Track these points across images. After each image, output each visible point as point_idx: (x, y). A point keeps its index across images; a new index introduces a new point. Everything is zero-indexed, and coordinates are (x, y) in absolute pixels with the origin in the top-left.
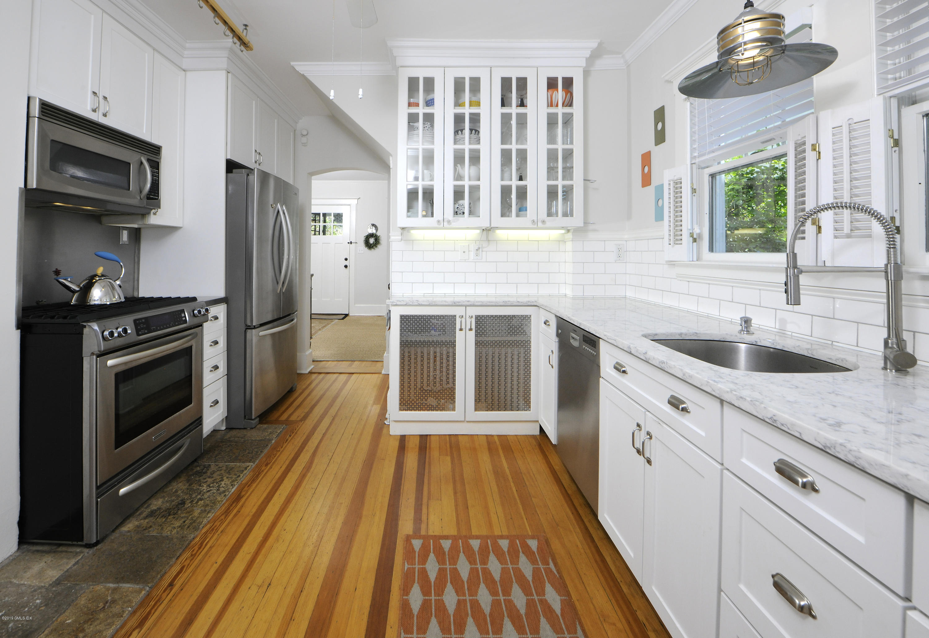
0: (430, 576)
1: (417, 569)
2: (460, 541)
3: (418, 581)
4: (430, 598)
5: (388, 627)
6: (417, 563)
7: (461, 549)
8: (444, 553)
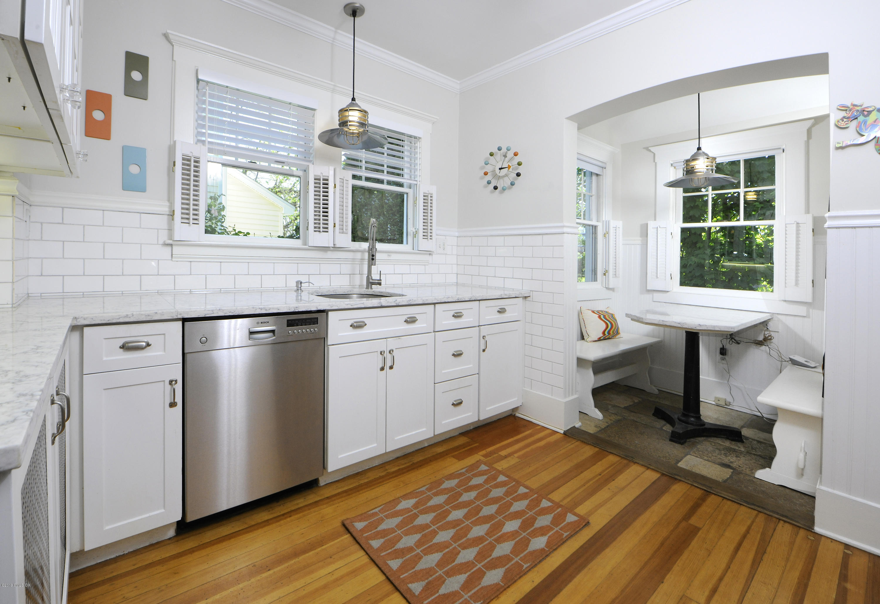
0: (464, 580)
1: (469, 594)
2: (401, 577)
3: (478, 585)
4: (481, 567)
5: (536, 583)
6: (463, 599)
7: (410, 572)
8: (428, 584)
